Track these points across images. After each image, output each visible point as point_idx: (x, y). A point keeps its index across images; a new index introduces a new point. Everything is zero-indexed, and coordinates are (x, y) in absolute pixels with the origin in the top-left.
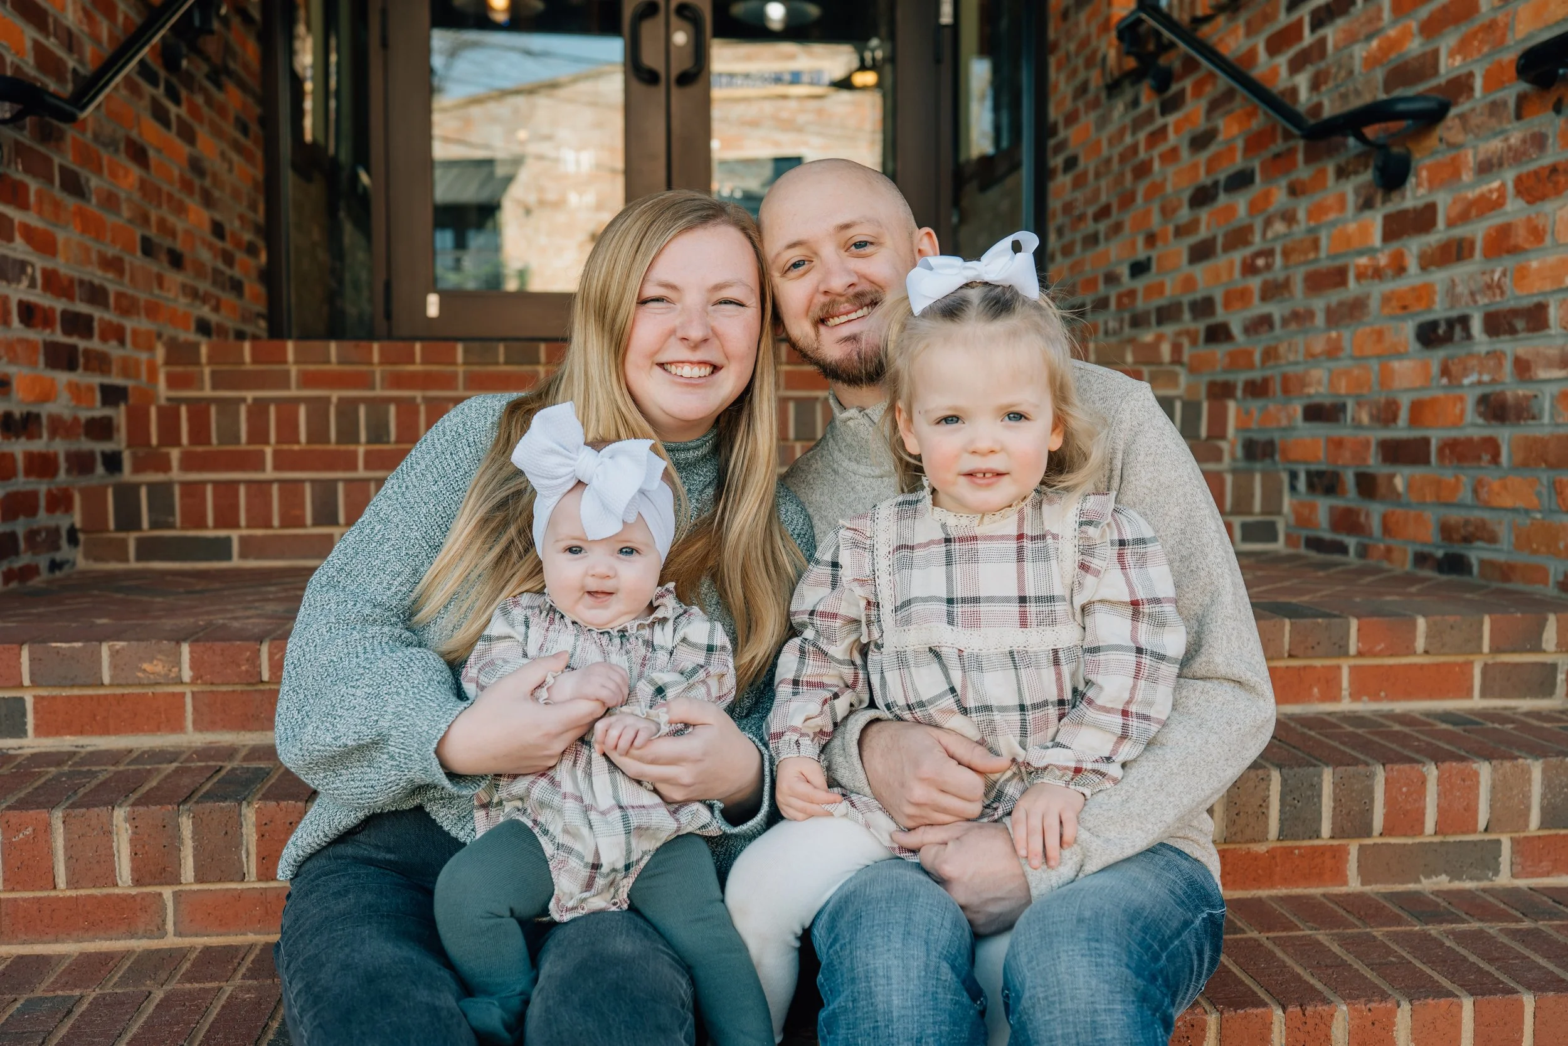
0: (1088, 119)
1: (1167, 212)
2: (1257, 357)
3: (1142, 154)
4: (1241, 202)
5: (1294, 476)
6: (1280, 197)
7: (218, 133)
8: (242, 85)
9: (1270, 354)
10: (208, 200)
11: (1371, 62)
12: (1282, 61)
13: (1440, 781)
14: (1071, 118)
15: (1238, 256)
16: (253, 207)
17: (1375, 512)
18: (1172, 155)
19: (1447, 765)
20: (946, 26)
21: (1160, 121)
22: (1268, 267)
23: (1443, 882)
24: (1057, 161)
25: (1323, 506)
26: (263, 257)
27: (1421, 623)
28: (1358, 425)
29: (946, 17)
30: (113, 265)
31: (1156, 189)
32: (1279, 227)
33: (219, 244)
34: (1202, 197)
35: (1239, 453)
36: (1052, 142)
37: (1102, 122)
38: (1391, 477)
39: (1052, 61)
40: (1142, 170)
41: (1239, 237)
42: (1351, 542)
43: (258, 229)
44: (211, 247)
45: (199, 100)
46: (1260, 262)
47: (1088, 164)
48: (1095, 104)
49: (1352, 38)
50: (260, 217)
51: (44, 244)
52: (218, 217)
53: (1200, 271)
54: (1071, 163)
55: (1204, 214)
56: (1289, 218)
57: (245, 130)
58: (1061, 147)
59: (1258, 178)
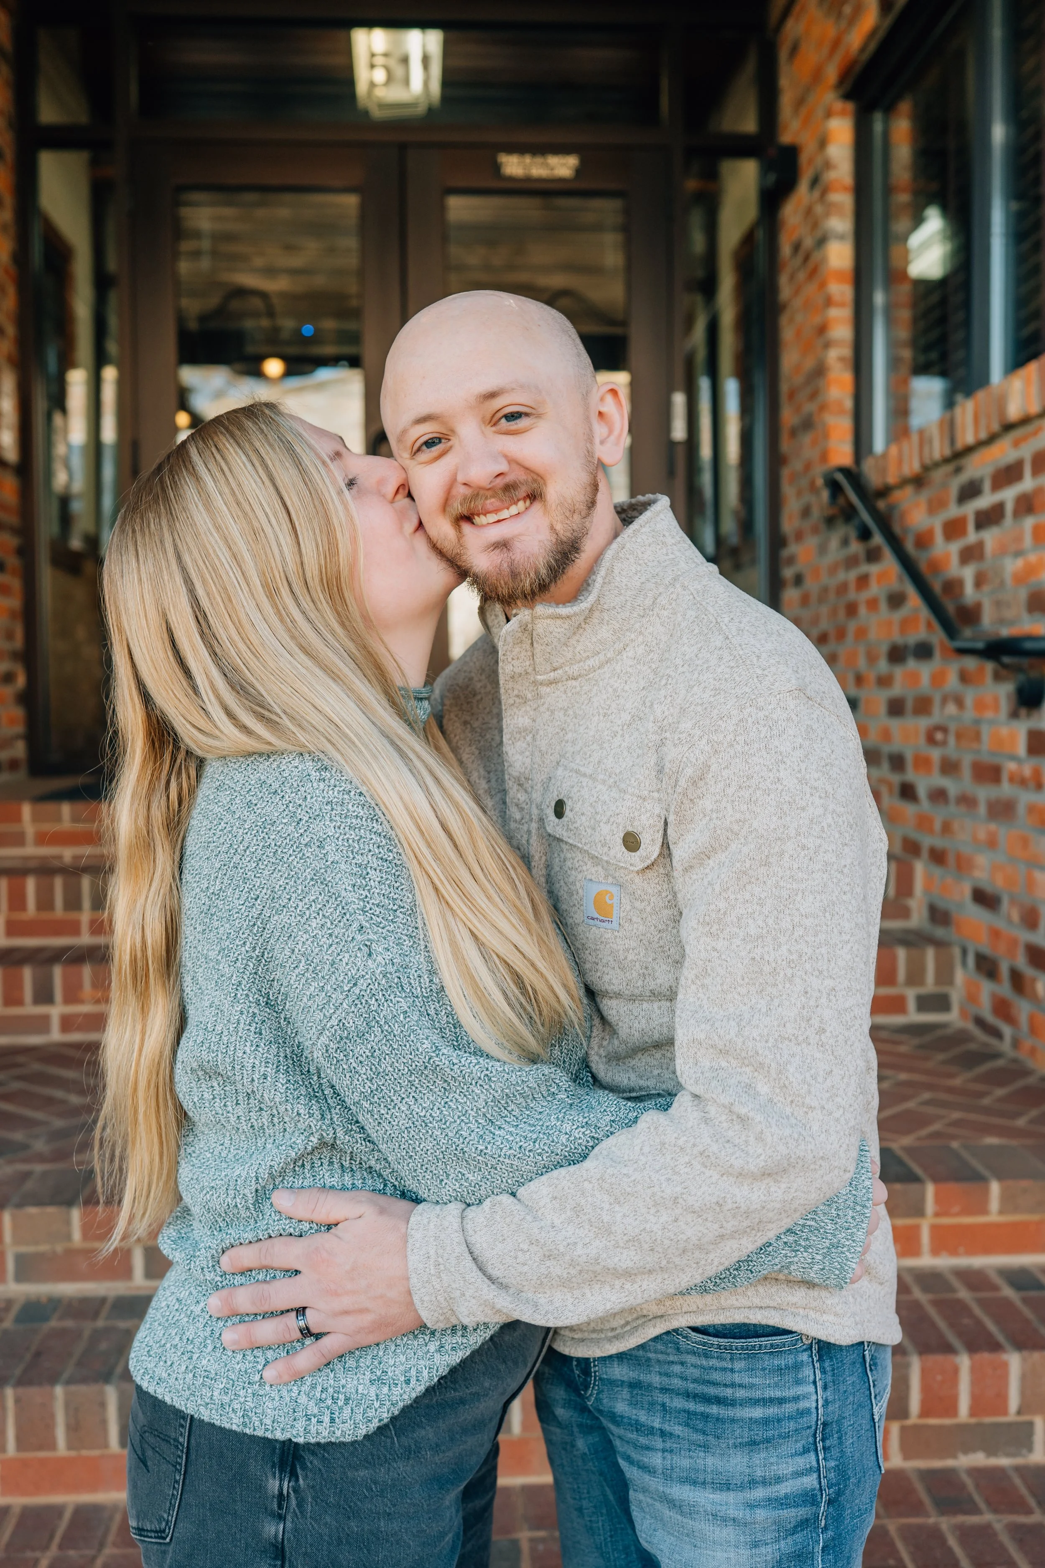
0: (812, 542)
1: (872, 658)
2: (938, 826)
3: (852, 595)
4: (925, 671)
5: (964, 952)
6: (952, 681)
9: (947, 828)
11: (1020, 579)
12: (954, 548)
13: (973, 1370)
14: (799, 536)
15: (923, 723)
16: (10, 636)
17: (1023, 1009)
18: (873, 604)
19: (978, 1357)
20: (679, 443)
21: (865, 568)
22: (944, 743)
23: (979, 1459)
24: (788, 573)
25: (986, 989)
26: (21, 681)
27: (995, 1188)
28: (1009, 921)
29: (679, 432)
31: (861, 633)
32: (951, 709)
34: (897, 655)
35: (925, 913)
36: (785, 553)
37: (823, 549)
38: (1034, 980)
39: (785, 473)
40: (852, 610)
41: (923, 706)
42: (1007, 1031)
43: (15, 656)
46: (939, 736)
47: (811, 585)
48: (815, 530)
49: (1002, 551)
50: (18, 643)
53: (895, 725)
54: (798, 580)
55: (899, 672)
56: (960, 702)
58: (791, 560)
59: (937, 653)
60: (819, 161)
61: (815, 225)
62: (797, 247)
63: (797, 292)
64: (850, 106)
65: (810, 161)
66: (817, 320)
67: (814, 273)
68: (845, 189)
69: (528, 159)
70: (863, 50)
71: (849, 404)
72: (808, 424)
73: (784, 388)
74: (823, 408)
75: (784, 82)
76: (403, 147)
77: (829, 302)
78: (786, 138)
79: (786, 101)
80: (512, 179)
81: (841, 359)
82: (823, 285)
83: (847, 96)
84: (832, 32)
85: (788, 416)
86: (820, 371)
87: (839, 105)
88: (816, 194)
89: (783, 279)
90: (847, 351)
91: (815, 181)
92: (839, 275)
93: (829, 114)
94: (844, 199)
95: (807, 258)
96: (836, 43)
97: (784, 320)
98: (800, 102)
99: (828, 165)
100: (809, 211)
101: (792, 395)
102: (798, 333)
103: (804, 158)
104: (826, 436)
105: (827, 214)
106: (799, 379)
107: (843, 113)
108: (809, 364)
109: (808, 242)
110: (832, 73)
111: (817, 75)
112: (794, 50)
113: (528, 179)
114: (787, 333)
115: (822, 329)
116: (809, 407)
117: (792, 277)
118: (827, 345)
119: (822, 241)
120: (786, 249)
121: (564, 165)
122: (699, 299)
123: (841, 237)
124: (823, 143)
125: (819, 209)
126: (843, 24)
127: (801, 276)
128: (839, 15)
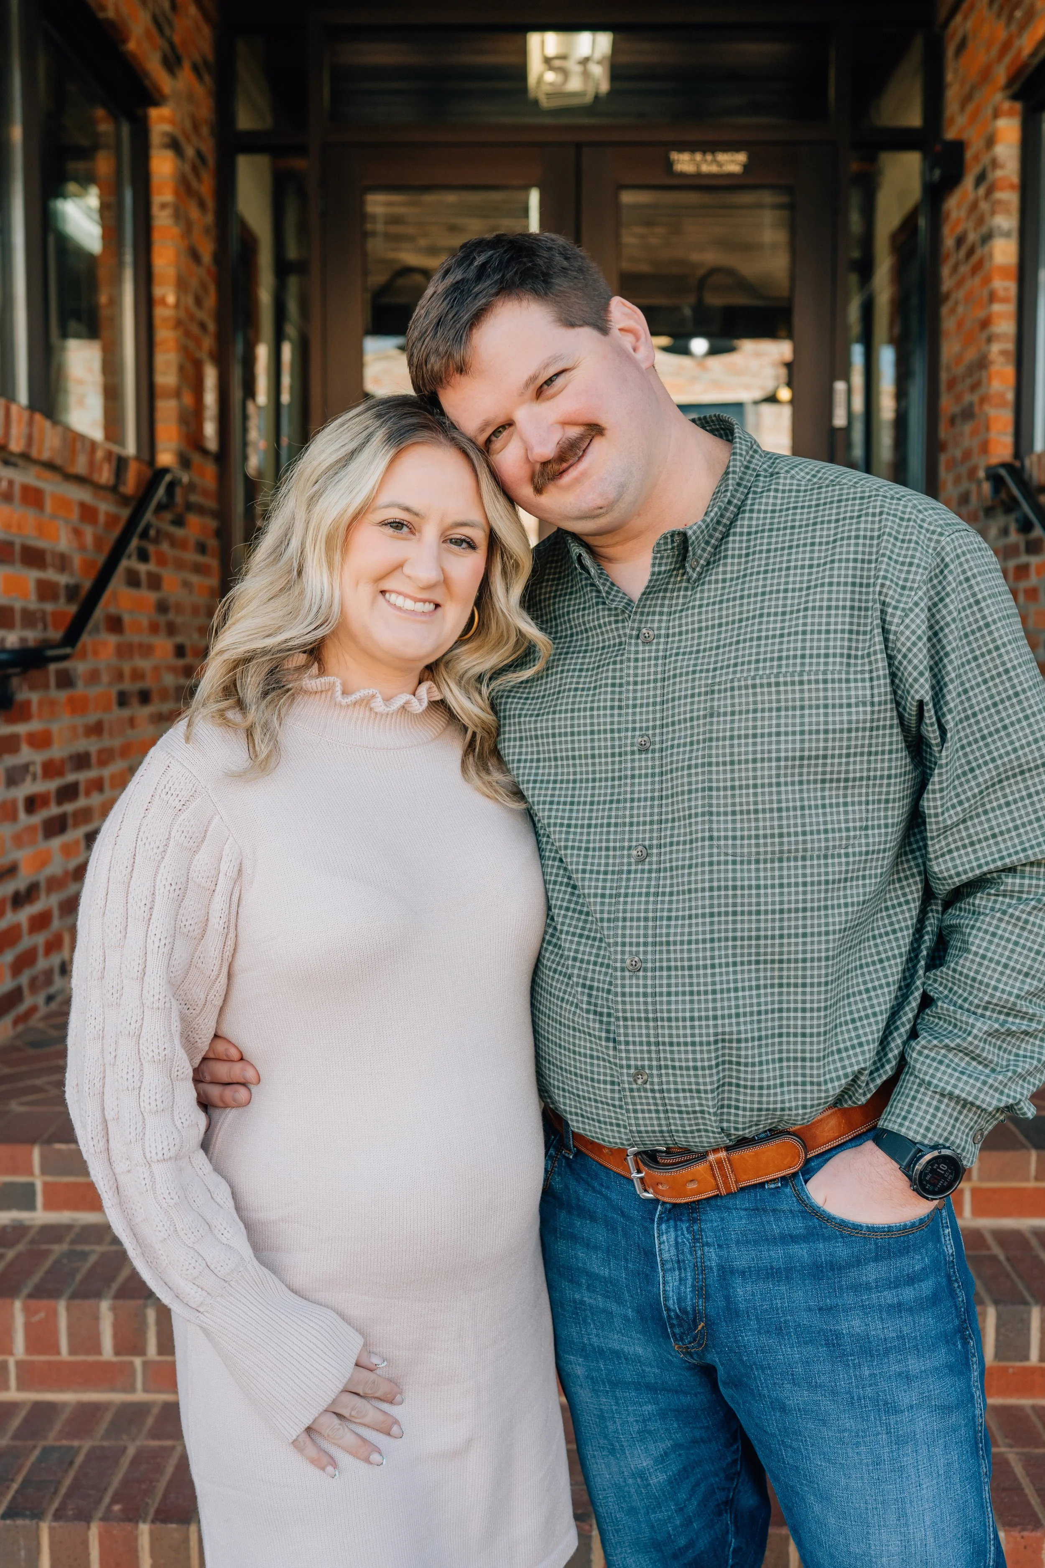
7: (180, 565)
8: (201, 510)
10: (172, 629)
18: (1032, 594)
20: (840, 429)
21: (1024, 559)
29: (840, 421)
30: (96, 729)
33: (180, 662)
39: (943, 458)
44: (173, 669)
45: (165, 547)
51: (41, 741)
52: (179, 639)
57: (202, 548)
60: (986, 159)
61: (981, 221)
62: (960, 241)
63: (960, 284)
64: (1018, 106)
65: (976, 158)
66: (981, 314)
67: (978, 267)
68: (1012, 187)
69: (698, 156)
70: (1033, 55)
71: (1010, 396)
72: (968, 414)
73: (944, 376)
74: (983, 400)
75: (949, 77)
76: (579, 146)
77: (992, 297)
78: (950, 135)
79: (952, 95)
80: (683, 175)
81: (1003, 353)
82: (987, 280)
83: (1015, 97)
84: (1002, 34)
85: (947, 404)
86: (982, 363)
87: (1006, 105)
88: (982, 191)
89: (946, 271)
90: (1010, 346)
91: (981, 178)
92: (1003, 271)
93: (996, 115)
94: (1010, 197)
95: (971, 252)
96: (1006, 46)
97: (945, 310)
98: (967, 98)
99: (995, 163)
100: (974, 206)
101: (952, 384)
102: (960, 324)
103: (969, 154)
104: (988, 428)
105: (993, 213)
106: (960, 370)
107: (1010, 113)
108: (971, 355)
109: (972, 237)
110: (1001, 74)
111: (986, 74)
112: (962, 46)
113: (699, 175)
114: (949, 324)
115: (985, 323)
116: (968, 398)
117: (955, 269)
118: (989, 340)
119: (987, 238)
120: (949, 242)
121: (733, 161)
122: (853, 279)
123: (1007, 235)
124: (990, 142)
125: (984, 206)
126: (1014, 27)
127: (964, 269)
128: (1010, 18)
